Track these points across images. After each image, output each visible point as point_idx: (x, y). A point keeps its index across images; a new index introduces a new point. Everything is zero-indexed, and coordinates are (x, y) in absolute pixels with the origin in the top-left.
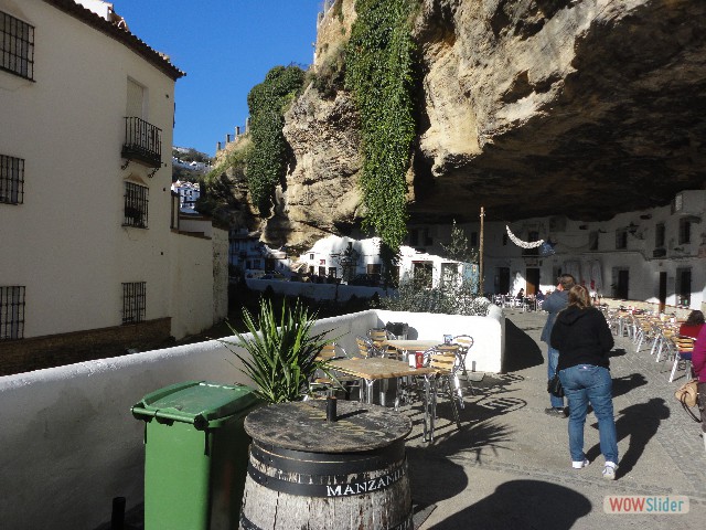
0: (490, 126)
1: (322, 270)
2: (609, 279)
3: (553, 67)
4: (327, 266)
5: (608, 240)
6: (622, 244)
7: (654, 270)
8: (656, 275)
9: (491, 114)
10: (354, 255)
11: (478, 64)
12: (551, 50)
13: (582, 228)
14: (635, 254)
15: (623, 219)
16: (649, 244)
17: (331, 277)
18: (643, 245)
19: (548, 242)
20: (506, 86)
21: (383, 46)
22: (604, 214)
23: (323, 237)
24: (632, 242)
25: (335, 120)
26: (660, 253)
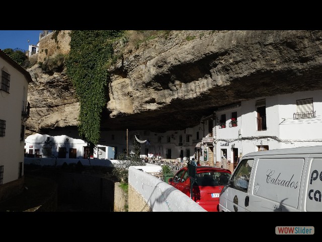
0: (140, 108)
1: (31, 151)
2: (165, 152)
3: (164, 101)
4: (33, 149)
5: (164, 140)
6: (169, 141)
7: (179, 149)
8: (180, 151)
9: (141, 105)
10: (50, 143)
11: (137, 90)
12: (164, 96)
13: (155, 135)
14: (173, 144)
15: (170, 133)
16: (177, 141)
17: (36, 154)
18: (175, 141)
19: (148, 141)
20: (147, 99)
21: (92, 68)
22: (163, 130)
23: (31, 134)
24: (172, 140)
25: (51, 84)
26: (181, 144)
